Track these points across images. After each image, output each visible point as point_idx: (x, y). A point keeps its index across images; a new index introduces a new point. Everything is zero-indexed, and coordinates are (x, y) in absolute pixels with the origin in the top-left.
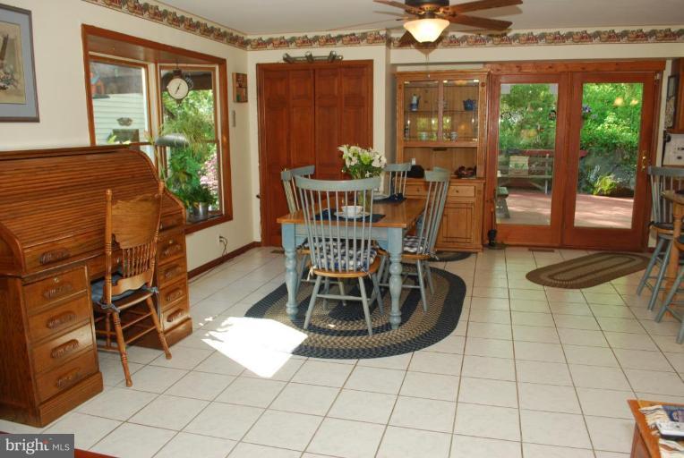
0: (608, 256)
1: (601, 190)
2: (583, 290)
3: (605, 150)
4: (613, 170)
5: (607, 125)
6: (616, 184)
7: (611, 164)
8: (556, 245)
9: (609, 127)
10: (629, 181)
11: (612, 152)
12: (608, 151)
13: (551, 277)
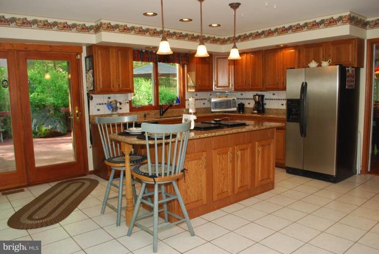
0: (65, 185)
1: (40, 135)
2: (61, 223)
3: (38, 109)
4: (45, 121)
5: (37, 93)
6: (49, 130)
7: (43, 117)
8: (24, 184)
9: (38, 95)
10: (56, 127)
11: (43, 110)
12: (40, 109)
13: (30, 218)
